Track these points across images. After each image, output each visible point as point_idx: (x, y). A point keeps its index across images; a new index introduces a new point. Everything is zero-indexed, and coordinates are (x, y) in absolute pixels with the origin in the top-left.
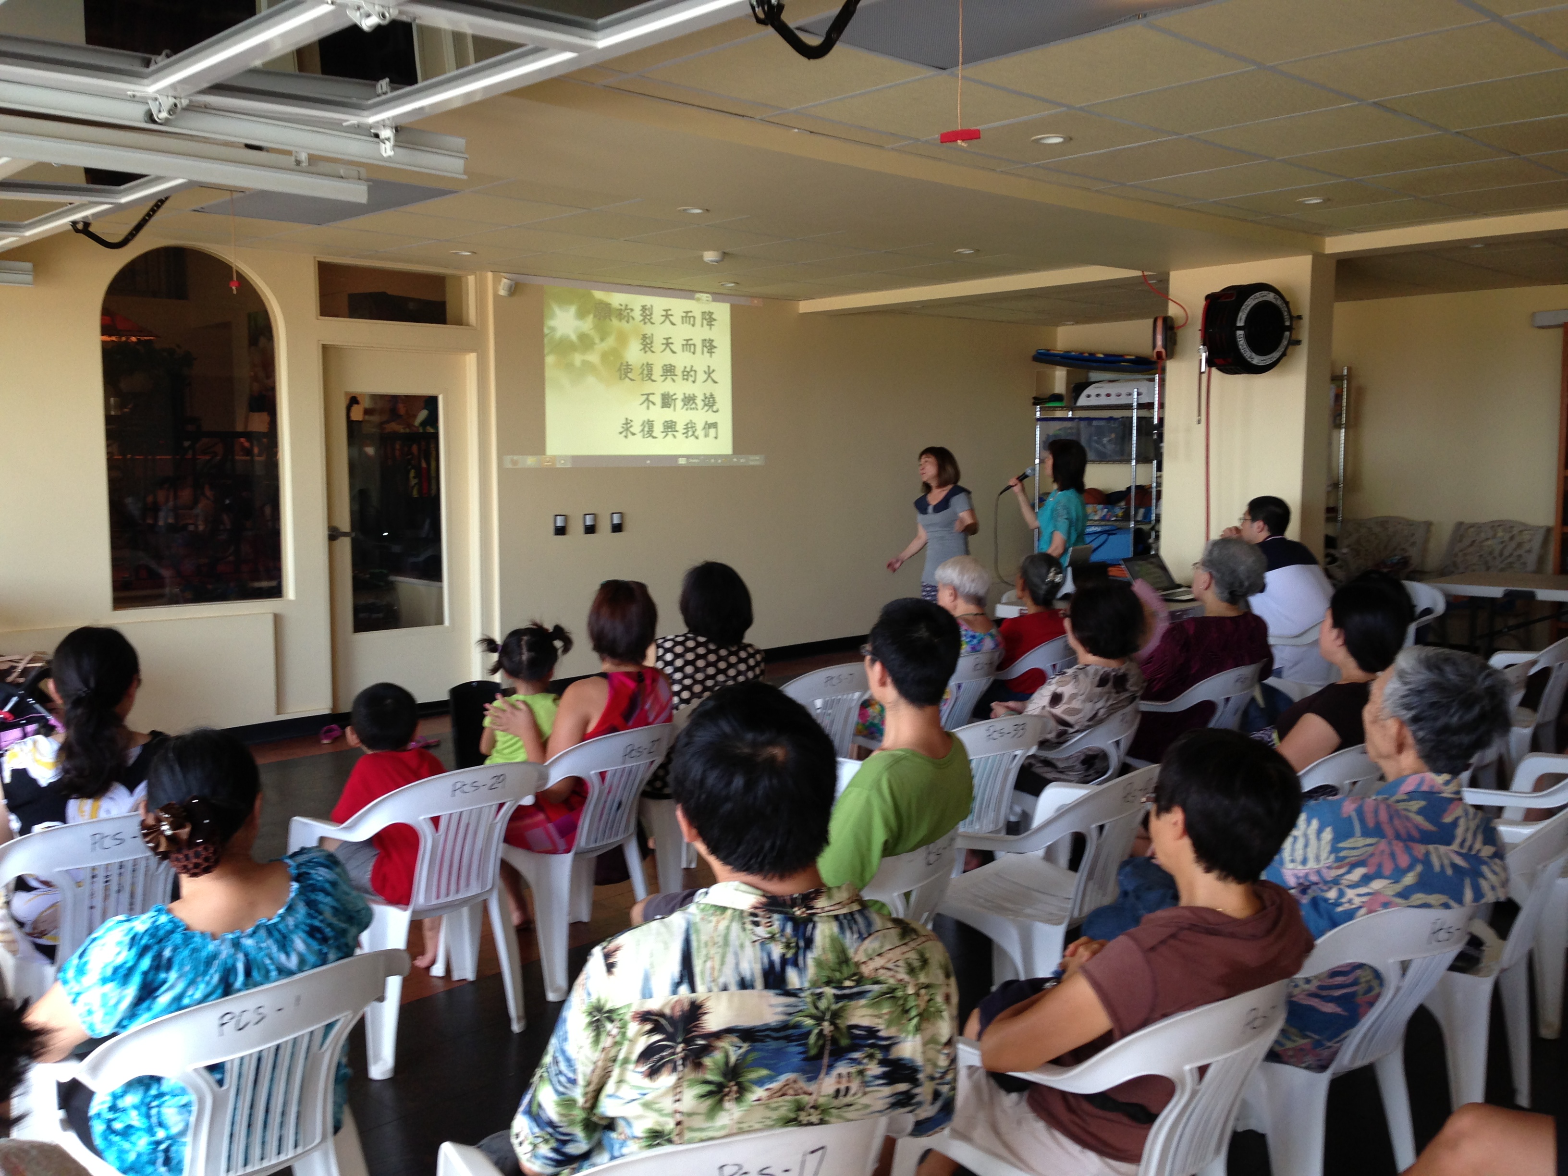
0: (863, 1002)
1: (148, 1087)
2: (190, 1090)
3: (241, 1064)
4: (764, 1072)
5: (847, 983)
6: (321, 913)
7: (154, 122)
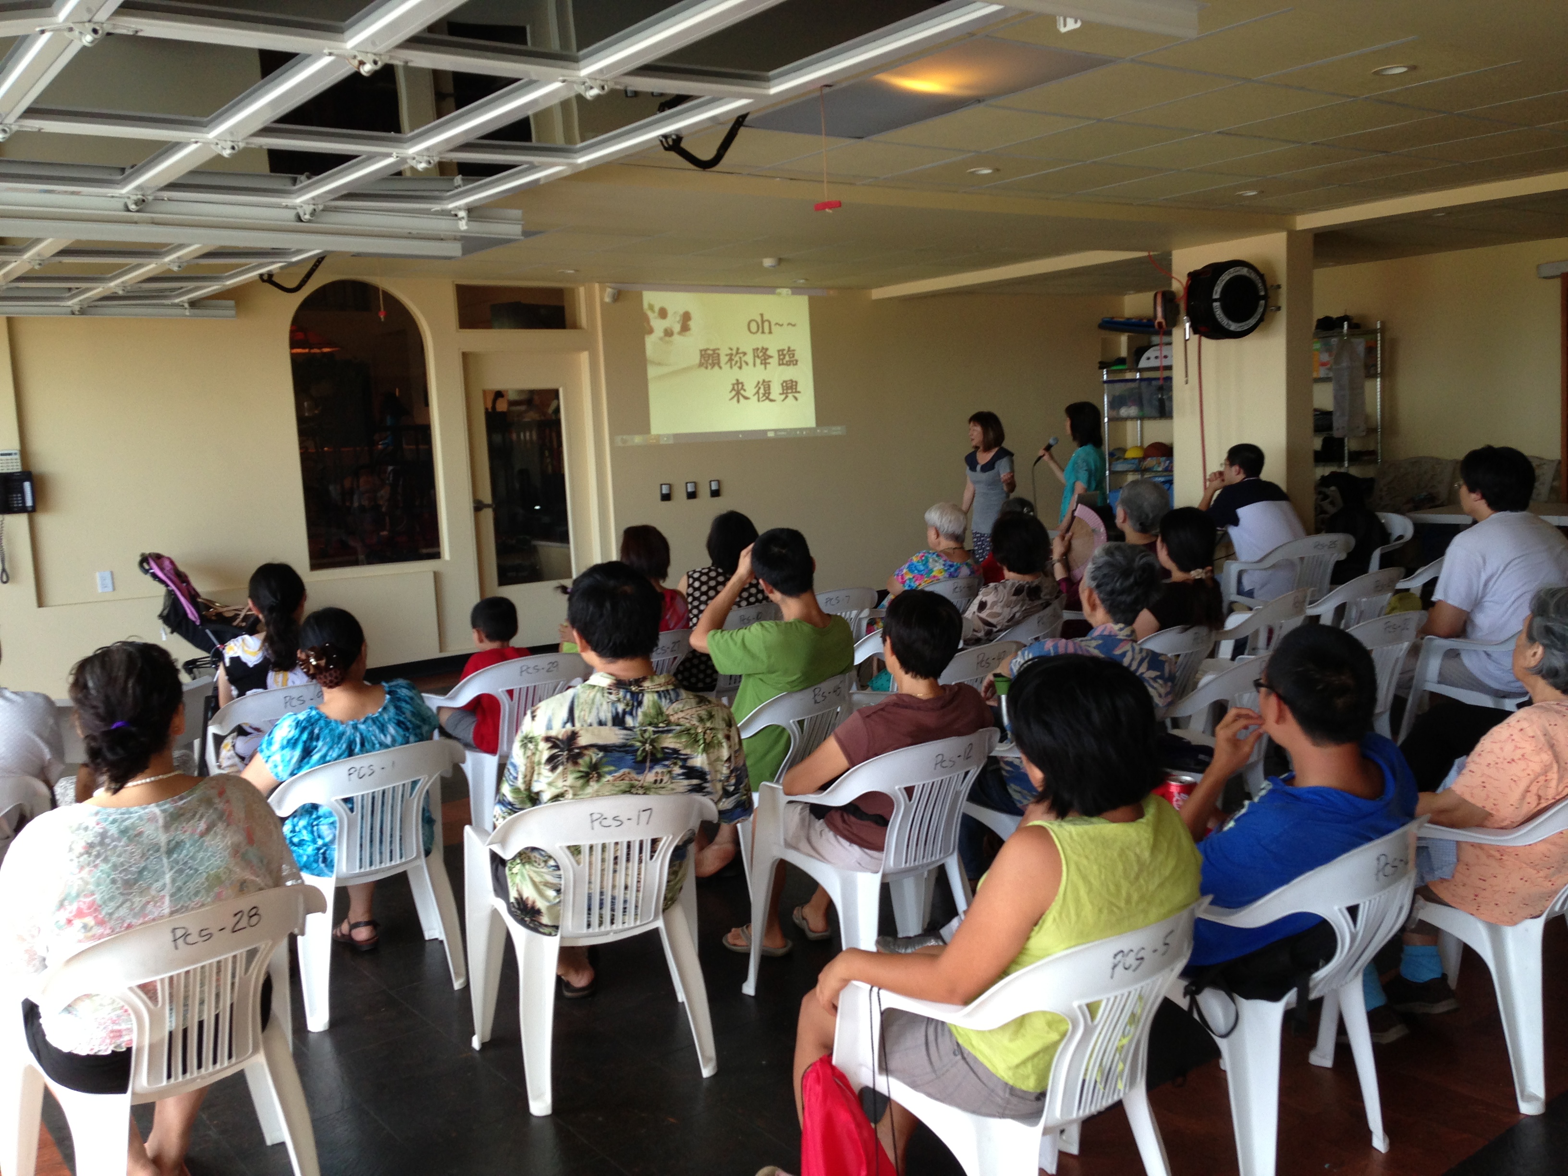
0: (670, 735)
1: (311, 814)
2: (334, 813)
3: (363, 800)
4: (612, 768)
5: (661, 725)
6: (404, 713)
7: (301, 221)
